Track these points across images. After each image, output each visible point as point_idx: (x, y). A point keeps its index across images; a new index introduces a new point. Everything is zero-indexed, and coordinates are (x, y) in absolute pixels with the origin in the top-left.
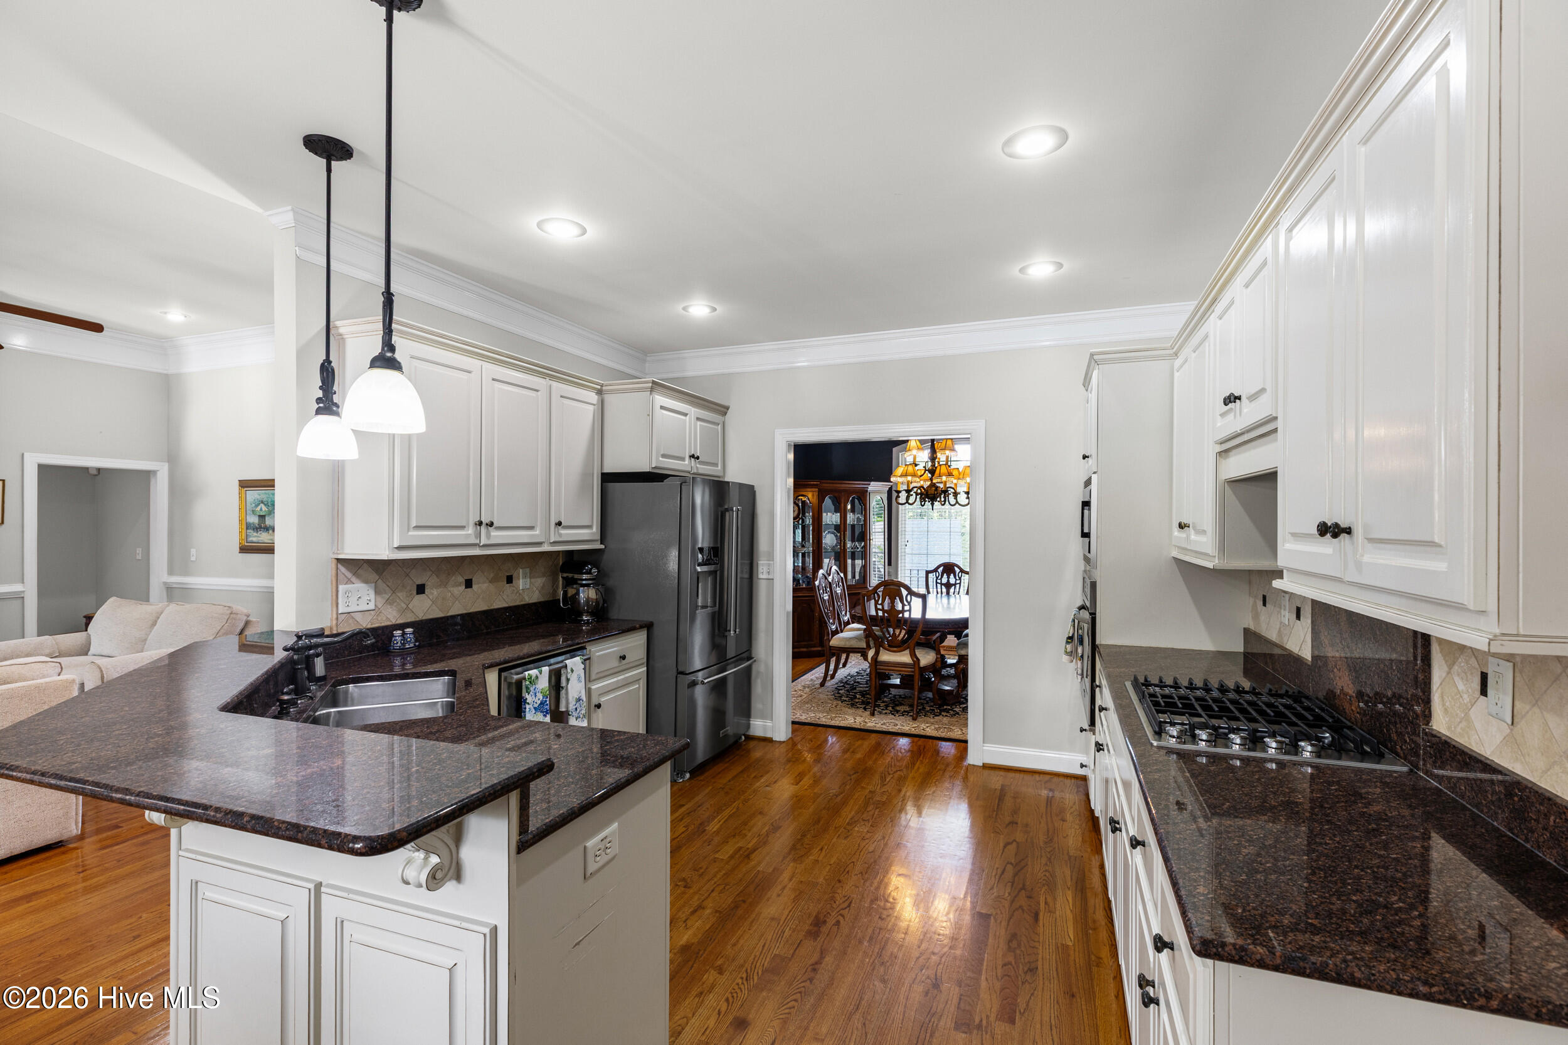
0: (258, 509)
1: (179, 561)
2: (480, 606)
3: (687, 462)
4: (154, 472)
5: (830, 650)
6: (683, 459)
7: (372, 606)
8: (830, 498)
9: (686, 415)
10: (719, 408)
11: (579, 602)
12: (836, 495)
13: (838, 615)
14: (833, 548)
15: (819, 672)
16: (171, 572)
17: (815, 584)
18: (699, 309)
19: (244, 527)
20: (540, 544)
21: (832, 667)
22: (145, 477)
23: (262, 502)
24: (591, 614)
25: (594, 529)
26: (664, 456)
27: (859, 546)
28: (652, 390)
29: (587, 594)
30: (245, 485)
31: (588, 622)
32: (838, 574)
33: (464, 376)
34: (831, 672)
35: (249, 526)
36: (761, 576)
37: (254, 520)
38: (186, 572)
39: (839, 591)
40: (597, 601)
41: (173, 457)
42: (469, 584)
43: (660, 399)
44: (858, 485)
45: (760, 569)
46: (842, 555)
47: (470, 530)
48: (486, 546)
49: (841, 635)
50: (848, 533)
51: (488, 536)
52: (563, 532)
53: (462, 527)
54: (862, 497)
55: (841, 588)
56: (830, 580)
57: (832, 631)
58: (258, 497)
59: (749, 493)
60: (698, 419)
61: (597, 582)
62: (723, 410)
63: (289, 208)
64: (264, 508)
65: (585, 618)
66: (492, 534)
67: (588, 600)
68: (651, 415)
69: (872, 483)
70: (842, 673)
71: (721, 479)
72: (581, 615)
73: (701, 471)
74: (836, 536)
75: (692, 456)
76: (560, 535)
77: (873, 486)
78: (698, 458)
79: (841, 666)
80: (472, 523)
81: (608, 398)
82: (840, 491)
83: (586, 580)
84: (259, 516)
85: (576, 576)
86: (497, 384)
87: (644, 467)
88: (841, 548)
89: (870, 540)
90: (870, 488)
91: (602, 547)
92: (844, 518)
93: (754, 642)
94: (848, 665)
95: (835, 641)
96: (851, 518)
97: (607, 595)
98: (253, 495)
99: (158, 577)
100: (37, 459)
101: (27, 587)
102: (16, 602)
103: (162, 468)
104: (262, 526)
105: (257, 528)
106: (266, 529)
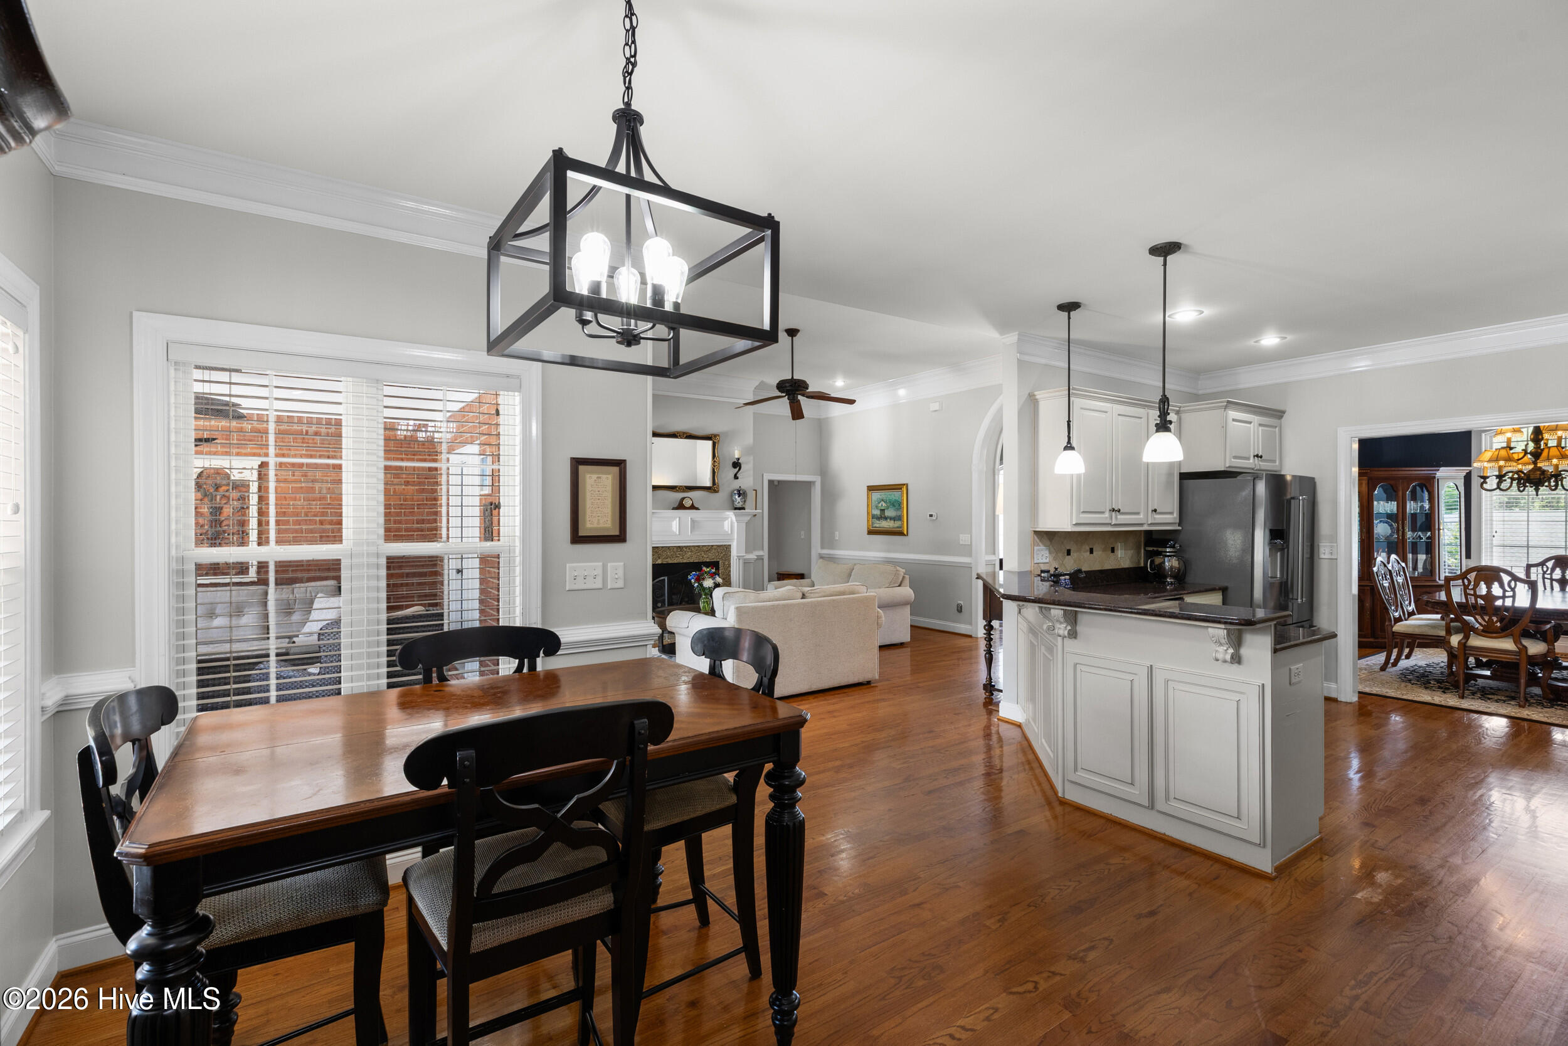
0: (880, 505)
1: (828, 540)
2: (1097, 567)
3: (1251, 461)
4: (814, 483)
5: (1393, 636)
6: (1248, 459)
7: (1047, 561)
8: (1381, 486)
9: (1250, 423)
10: (1275, 413)
11: (1165, 568)
12: (1392, 482)
13: (1401, 604)
14: (1387, 538)
15: (1381, 658)
16: (822, 547)
17: (1373, 571)
18: (1270, 340)
19: (871, 517)
20: (1142, 525)
21: (1393, 657)
22: (809, 485)
23: (883, 500)
24: (1172, 576)
25: (1175, 515)
26: (1235, 457)
27: (1424, 536)
28: (1226, 408)
29: (1171, 564)
30: (871, 489)
31: (1172, 583)
32: (1399, 563)
33: (1103, 415)
34: (1392, 661)
35: (874, 517)
36: (1322, 556)
37: (877, 512)
38: (832, 547)
39: (1400, 580)
40: (1179, 570)
41: (824, 470)
42: (1091, 551)
43: (1233, 414)
44: (1424, 471)
45: (1322, 550)
46: (1400, 545)
47: (1107, 515)
48: (1115, 525)
49: (1405, 622)
50: (1408, 522)
51: (1116, 518)
52: (1157, 516)
53: (1103, 513)
54: (1428, 485)
55: (1403, 577)
56: (1390, 568)
57: (1395, 618)
58: (879, 496)
59: (1309, 485)
60: (1260, 425)
61: (1177, 554)
62: (1279, 414)
63: (1017, 333)
64: (884, 504)
65: (1168, 580)
66: (1118, 517)
67: (1172, 567)
68: (1225, 427)
69: (1442, 469)
70: (1404, 663)
71: (1278, 473)
72: (1166, 577)
73: (1263, 468)
74: (1391, 526)
75: (1257, 456)
76: (1154, 518)
77: (1443, 472)
78: (1261, 457)
79: (1403, 657)
80: (1108, 510)
81: (1183, 416)
82: (1397, 479)
83: (1169, 552)
84: (881, 510)
85: (1160, 549)
86: (1120, 417)
87: (1219, 467)
88: (1398, 538)
89: (1439, 529)
90: (1439, 474)
91: (1180, 528)
92: (1402, 507)
93: (1315, 614)
94: (1412, 658)
95: (1398, 627)
96: (1411, 507)
97: (1186, 564)
98: (876, 496)
99: (816, 549)
100: (767, 477)
101: (764, 553)
102: (761, 561)
103: (817, 479)
104: (882, 517)
105: (879, 518)
106: (886, 518)
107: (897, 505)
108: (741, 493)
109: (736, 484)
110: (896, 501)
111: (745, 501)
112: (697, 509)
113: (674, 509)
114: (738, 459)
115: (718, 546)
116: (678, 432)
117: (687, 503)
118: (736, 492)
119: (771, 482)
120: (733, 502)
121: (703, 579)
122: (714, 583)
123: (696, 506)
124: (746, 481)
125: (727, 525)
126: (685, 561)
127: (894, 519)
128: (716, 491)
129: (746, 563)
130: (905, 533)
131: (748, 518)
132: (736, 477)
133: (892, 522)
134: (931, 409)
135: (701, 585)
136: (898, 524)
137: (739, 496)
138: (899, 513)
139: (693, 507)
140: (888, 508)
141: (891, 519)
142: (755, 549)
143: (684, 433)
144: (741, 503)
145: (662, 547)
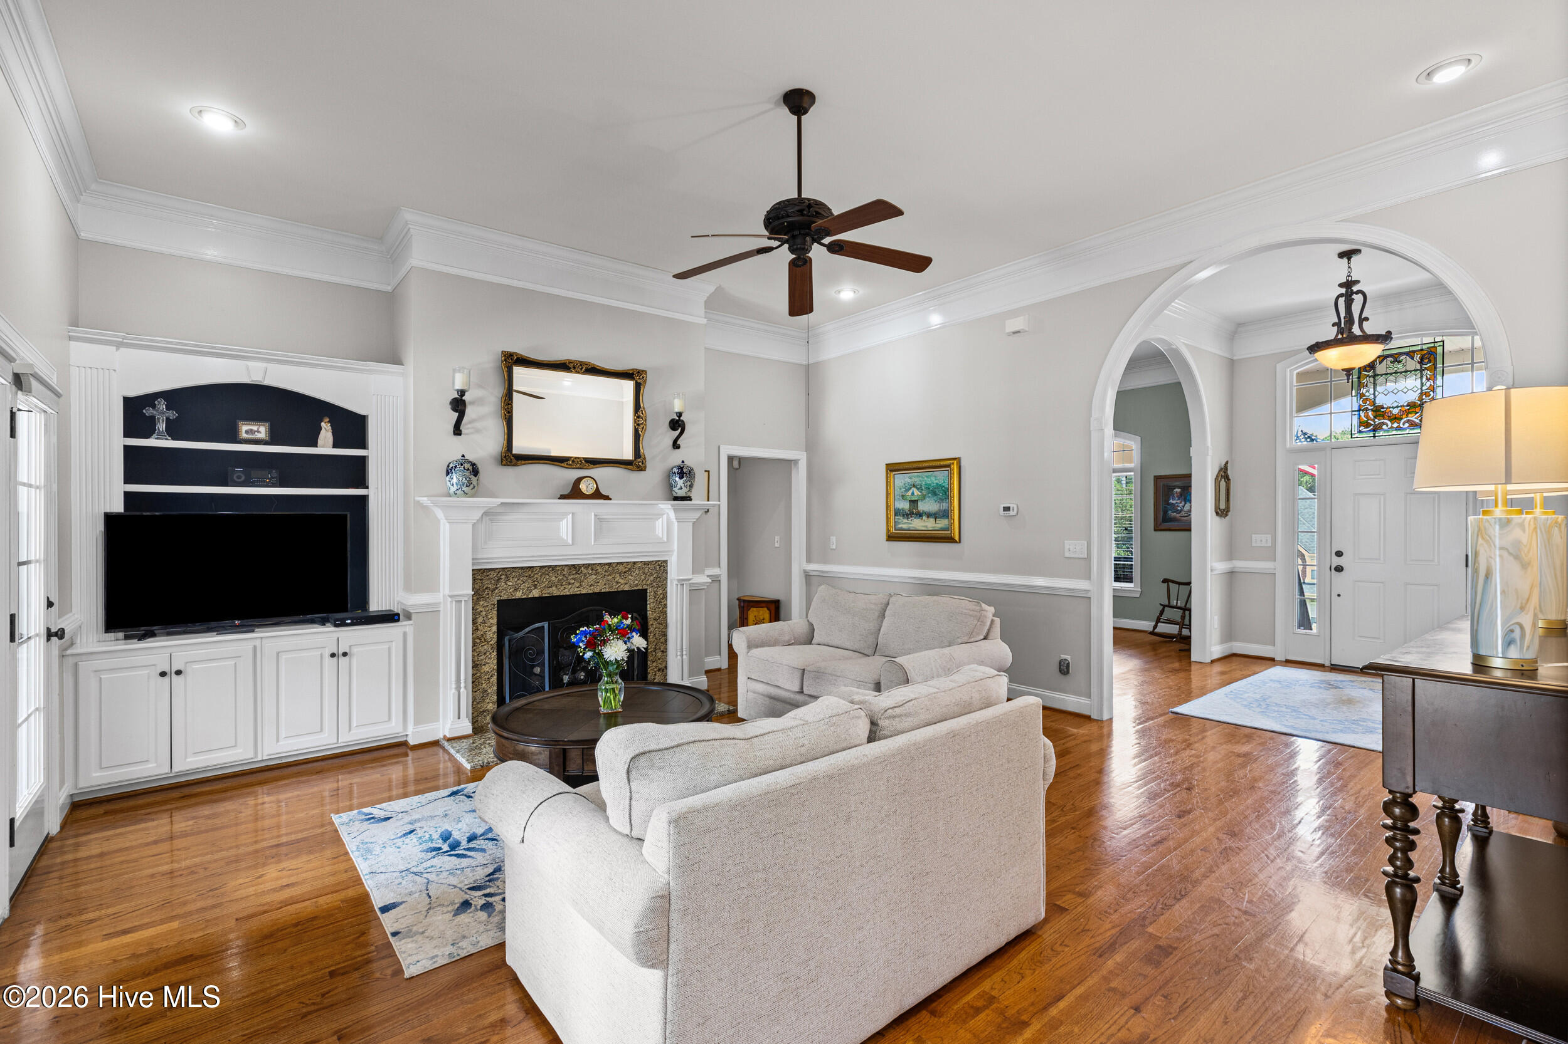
0: (909, 493)
1: (818, 549)
4: (796, 461)
16: (809, 560)
19: (893, 513)
22: (788, 464)
23: (914, 486)
30: (893, 468)
35: (898, 512)
37: (904, 506)
38: (825, 560)
41: (812, 445)
64: (916, 492)
84: (911, 501)
98: (901, 480)
99: (799, 564)
100: (727, 450)
101: (722, 571)
102: (716, 584)
103: (802, 457)
104: (914, 512)
105: (907, 515)
106: (920, 515)
107: (942, 493)
108: (683, 472)
109: (676, 458)
110: (939, 486)
111: (691, 486)
112: (607, 498)
113: (563, 497)
114: (680, 414)
115: (645, 563)
116: (571, 362)
117: (586, 487)
118: (675, 470)
119: (731, 459)
120: (671, 487)
121: (604, 642)
122: (628, 650)
123: (604, 493)
124: (692, 453)
125: (660, 526)
126: (584, 591)
127: (935, 516)
128: (641, 468)
129: (694, 590)
130: (956, 538)
131: (696, 515)
132: (676, 445)
133: (932, 520)
134: (1008, 330)
135: (600, 655)
136: (942, 523)
137: (681, 478)
138: (944, 506)
139: (597, 495)
140: (923, 498)
141: (929, 515)
142: (707, 565)
143: (582, 364)
144: (685, 490)
145: (541, 567)
